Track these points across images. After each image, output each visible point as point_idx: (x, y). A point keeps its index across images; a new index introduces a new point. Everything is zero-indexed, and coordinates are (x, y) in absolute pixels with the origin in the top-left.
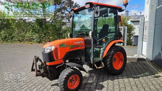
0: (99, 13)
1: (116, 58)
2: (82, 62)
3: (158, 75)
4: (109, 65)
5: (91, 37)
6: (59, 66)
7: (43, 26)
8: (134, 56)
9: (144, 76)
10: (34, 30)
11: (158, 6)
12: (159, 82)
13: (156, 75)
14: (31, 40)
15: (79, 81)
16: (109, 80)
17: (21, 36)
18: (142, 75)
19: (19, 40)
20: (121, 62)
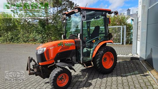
0: (85, 17)
1: (106, 58)
2: (73, 62)
3: (147, 73)
4: (98, 64)
5: (79, 39)
6: (50, 66)
7: (46, 27)
8: (129, 55)
9: (132, 75)
10: (37, 31)
11: (150, 6)
12: (146, 80)
13: (145, 74)
14: (35, 40)
15: (68, 80)
16: (99, 78)
17: (26, 37)
18: (131, 73)
19: (24, 41)
20: (111, 61)
